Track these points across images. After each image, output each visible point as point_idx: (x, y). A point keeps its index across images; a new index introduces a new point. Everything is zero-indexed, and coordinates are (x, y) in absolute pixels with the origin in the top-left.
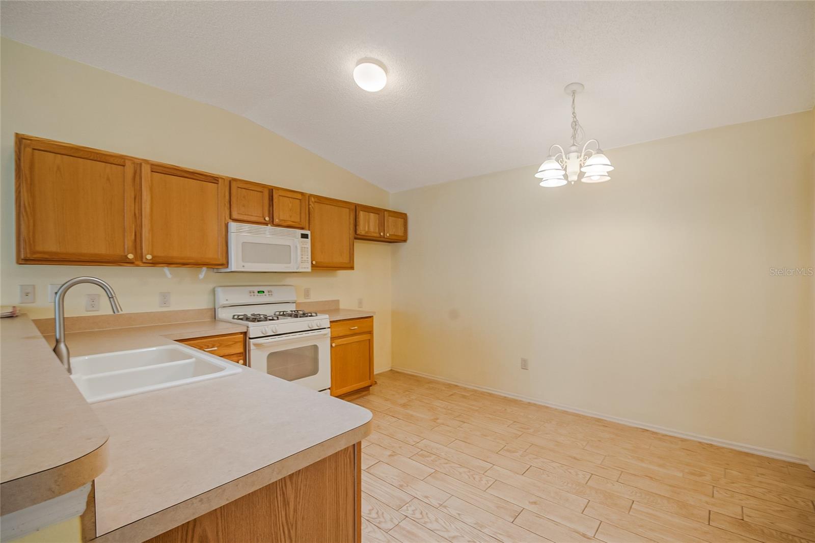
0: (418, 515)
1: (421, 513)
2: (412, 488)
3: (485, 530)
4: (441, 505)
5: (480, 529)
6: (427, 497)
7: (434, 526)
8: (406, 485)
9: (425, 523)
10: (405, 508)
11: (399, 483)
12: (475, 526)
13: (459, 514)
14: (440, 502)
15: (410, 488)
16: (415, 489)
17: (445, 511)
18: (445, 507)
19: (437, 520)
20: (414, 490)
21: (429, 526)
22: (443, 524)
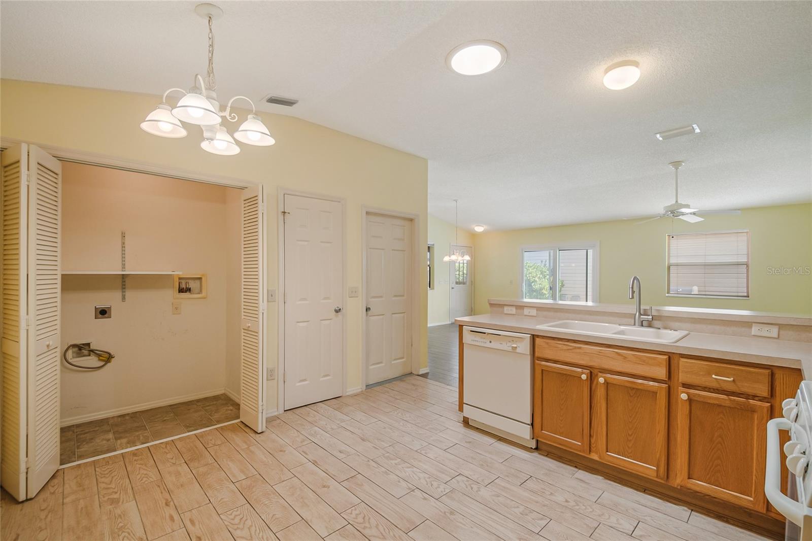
0: (435, 484)
1: (432, 485)
2: (440, 510)
3: (384, 470)
4: (413, 491)
5: (387, 471)
6: (425, 499)
7: (422, 475)
8: (447, 513)
9: (429, 478)
10: (447, 491)
11: (454, 517)
12: (390, 473)
13: (399, 482)
14: (414, 493)
15: (441, 510)
16: (436, 508)
17: (410, 486)
18: (409, 488)
19: (420, 479)
20: (438, 507)
21: (427, 476)
22: (414, 475)
